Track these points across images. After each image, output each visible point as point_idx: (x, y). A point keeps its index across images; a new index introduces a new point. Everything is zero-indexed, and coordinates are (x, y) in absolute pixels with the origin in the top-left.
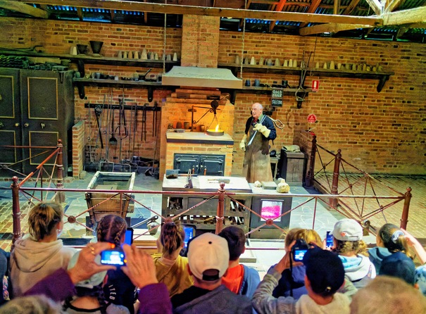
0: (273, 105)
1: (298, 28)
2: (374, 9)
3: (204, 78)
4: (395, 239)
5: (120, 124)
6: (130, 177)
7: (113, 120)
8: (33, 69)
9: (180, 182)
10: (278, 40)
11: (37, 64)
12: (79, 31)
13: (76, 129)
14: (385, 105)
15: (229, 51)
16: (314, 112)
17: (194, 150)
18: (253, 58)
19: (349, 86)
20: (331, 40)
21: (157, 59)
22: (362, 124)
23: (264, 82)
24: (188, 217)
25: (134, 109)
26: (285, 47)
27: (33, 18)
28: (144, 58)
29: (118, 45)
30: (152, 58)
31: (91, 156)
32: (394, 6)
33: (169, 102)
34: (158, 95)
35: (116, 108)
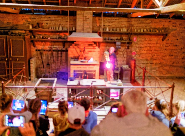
0: (117, 48)
1: (127, 15)
2: (157, 6)
5: (51, 58)
6: (54, 81)
7: (48, 56)
8: (13, 35)
10: (118, 20)
11: (15, 33)
12: (32, 19)
13: (32, 60)
14: (166, 47)
15: (97, 25)
16: (135, 50)
17: (82, 68)
18: (107, 28)
19: (150, 39)
20: (141, 19)
21: (66, 29)
22: (156, 55)
23: (113, 38)
24: (79, 97)
25: (57, 51)
26: (121, 23)
27: (13, 13)
28: (61, 29)
29: (49, 24)
30: (64, 29)
31: (39, 72)
32: (165, 5)
33: (71, 48)
34: (67, 45)
35: (49, 51)
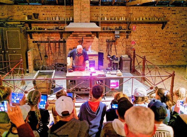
0: (115, 37)
1: (125, 3)
3: (83, 27)
4: (165, 95)
5: (48, 49)
6: (53, 72)
7: (45, 48)
8: (8, 27)
9: (74, 74)
10: (116, 8)
11: (10, 25)
12: (28, 9)
13: (29, 52)
14: (165, 35)
15: (95, 15)
16: (134, 40)
18: (106, 17)
19: (149, 27)
20: (140, 7)
21: (63, 20)
22: (156, 44)
23: (111, 27)
25: (54, 42)
26: (120, 12)
27: (7, 4)
28: (57, 19)
29: (46, 14)
30: (61, 19)
31: (37, 64)
33: (69, 39)
34: (65, 36)
35: (46, 42)
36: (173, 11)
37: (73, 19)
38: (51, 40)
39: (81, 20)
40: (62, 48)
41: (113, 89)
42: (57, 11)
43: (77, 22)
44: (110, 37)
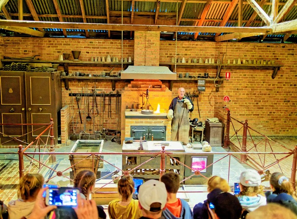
0: (198, 90)
1: (214, 36)
2: (265, 22)
3: (149, 73)
5: (93, 107)
6: (100, 143)
7: (88, 104)
8: (33, 71)
9: (134, 146)
10: (200, 45)
11: (36, 68)
12: (64, 45)
13: (63, 111)
14: (278, 87)
15: (167, 54)
16: (228, 94)
17: (145, 123)
18: (184, 58)
19: (251, 75)
20: (237, 44)
21: (117, 61)
22: (262, 101)
23: (192, 74)
24: (141, 170)
25: (102, 96)
26: (205, 50)
27: (34, 37)
28: (109, 61)
29: (91, 53)
30: (114, 61)
31: (74, 129)
32: (279, 19)
33: (126, 90)
34: (119, 86)
35: (90, 96)
36: (289, 50)
37: (133, 61)
38: (98, 92)
39: (145, 62)
40: (113, 106)
41: (198, 173)
42: (109, 48)
43: (139, 65)
44: (190, 88)
